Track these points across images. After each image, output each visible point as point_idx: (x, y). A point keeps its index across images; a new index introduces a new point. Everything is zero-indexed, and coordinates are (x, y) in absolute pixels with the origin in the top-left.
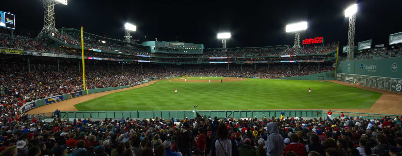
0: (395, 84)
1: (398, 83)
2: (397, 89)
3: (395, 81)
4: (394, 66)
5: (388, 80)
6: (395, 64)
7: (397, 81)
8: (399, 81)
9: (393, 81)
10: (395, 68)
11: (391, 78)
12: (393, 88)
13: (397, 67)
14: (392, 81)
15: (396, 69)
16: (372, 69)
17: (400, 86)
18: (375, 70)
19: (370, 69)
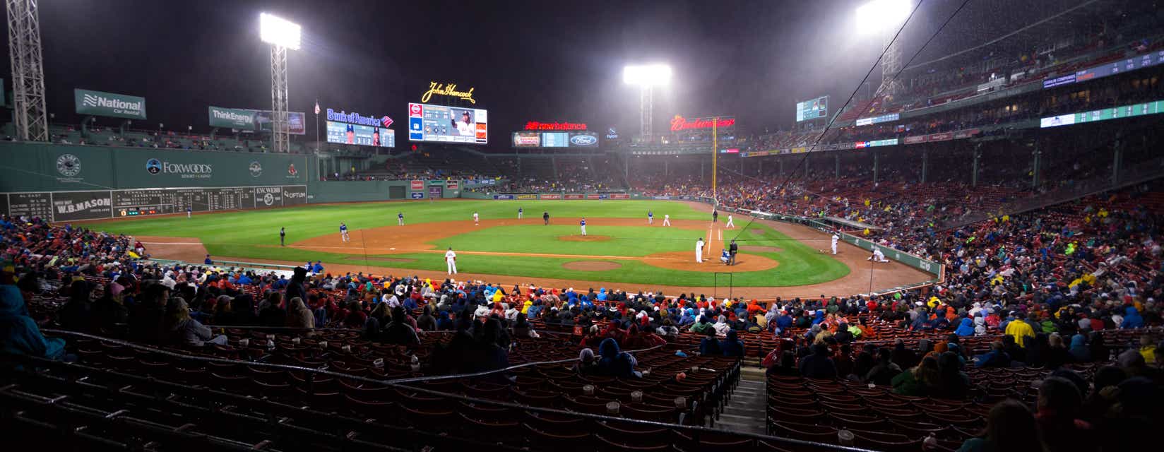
0: (262, 195)
1: (267, 193)
2: (266, 202)
3: (263, 191)
4: (254, 167)
5: (246, 191)
6: (256, 164)
7: (265, 190)
8: (268, 190)
9: (258, 191)
10: (257, 169)
11: (254, 187)
12: (260, 202)
13: (260, 169)
14: (256, 191)
15: (260, 171)
16: (196, 171)
17: (272, 197)
18: (207, 173)
19: (190, 173)
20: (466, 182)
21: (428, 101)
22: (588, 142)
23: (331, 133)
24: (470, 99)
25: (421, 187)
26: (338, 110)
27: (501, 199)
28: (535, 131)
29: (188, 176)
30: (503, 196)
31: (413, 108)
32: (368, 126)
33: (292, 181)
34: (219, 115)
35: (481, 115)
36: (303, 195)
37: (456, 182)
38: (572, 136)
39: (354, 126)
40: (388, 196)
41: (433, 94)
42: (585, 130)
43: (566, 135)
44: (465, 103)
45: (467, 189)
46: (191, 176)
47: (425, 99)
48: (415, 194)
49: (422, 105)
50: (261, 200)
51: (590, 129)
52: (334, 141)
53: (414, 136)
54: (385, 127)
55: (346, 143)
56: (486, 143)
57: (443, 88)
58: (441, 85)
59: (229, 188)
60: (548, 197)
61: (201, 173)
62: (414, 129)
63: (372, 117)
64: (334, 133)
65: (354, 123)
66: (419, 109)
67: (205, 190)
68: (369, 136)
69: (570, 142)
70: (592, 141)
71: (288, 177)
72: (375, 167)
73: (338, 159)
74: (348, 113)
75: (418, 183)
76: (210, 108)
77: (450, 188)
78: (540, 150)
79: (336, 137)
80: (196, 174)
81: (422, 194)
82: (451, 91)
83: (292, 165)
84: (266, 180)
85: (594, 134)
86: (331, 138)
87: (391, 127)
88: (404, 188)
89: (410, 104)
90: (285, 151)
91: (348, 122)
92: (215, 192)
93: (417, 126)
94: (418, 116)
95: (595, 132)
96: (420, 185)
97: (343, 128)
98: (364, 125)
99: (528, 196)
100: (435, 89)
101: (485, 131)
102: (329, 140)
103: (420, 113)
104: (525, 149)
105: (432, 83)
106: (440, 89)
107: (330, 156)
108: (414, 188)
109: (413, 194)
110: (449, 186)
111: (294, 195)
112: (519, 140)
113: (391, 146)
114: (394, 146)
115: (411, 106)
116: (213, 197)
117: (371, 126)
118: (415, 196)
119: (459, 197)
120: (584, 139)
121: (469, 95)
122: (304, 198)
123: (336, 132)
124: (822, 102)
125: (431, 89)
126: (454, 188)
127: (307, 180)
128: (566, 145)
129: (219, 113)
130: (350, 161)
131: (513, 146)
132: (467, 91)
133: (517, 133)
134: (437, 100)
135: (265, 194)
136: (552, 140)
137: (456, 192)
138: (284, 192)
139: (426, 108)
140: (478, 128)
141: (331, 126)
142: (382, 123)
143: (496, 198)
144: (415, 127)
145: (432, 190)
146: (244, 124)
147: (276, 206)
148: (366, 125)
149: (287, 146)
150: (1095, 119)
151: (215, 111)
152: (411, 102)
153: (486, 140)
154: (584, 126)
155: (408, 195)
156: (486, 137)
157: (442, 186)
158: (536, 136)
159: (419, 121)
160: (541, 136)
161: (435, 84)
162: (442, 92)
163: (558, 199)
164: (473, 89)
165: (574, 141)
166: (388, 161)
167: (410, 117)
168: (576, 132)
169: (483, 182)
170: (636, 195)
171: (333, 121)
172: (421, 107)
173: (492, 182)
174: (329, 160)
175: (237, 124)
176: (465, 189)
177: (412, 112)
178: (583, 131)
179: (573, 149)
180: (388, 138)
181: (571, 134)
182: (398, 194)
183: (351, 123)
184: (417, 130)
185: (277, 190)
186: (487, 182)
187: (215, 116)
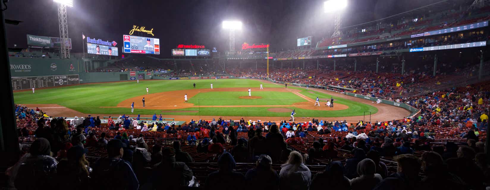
0: (57, 80)
1: (60, 79)
2: (60, 83)
3: (58, 78)
4: (53, 66)
5: (49, 78)
6: (54, 64)
7: (59, 78)
8: (61, 77)
10: (54, 67)
11: (54, 76)
12: (57, 83)
13: (56, 67)
14: (54, 78)
16: (23, 68)
17: (62, 81)
18: (29, 69)
19: (20, 69)
20: (155, 72)
21: (133, 34)
22: (206, 53)
23: (89, 49)
24: (152, 34)
25: (135, 75)
26: (92, 38)
27: (172, 79)
28: (182, 49)
29: (18, 71)
30: (174, 78)
31: (126, 38)
32: (106, 45)
33: (72, 73)
34: (33, 39)
35: (157, 41)
36: (77, 79)
37: (150, 72)
38: (199, 51)
39: (99, 45)
40: (119, 79)
41: (134, 31)
42: (203, 48)
43: (196, 50)
44: (150, 36)
45: (156, 75)
46: (20, 71)
47: (131, 34)
48: (132, 78)
49: (130, 36)
50: (57, 82)
51: (206, 48)
52: (91, 53)
53: (126, 50)
54: (114, 47)
55: (97, 54)
56: (159, 54)
57: (139, 28)
58: (138, 27)
59: (41, 77)
60: (194, 78)
61: (26, 69)
62: (126, 47)
63: (108, 41)
64: (91, 49)
65: (100, 44)
66: (128, 38)
67: (28, 78)
68: (107, 51)
69: (198, 54)
70: (207, 53)
71: (70, 70)
72: (111, 66)
73: (93, 61)
74: (97, 39)
75: (133, 73)
76: (28, 35)
77: (148, 75)
78: (184, 57)
79: (92, 51)
80: (23, 70)
81: (135, 78)
82: (143, 30)
83: (71, 65)
84: (59, 72)
85: (208, 50)
86: (89, 51)
87: (116, 46)
88: (127, 75)
89: (124, 35)
90: (68, 58)
91: (97, 44)
92: (33, 79)
93: (127, 46)
94: (128, 41)
95: (209, 49)
96: (134, 74)
97: (94, 46)
98: (104, 45)
99: (185, 78)
100: (135, 29)
101: (159, 48)
102: (88, 53)
103: (129, 40)
104: (177, 57)
105: (134, 26)
106: (138, 29)
107: (89, 60)
108: (131, 75)
109: (131, 78)
110: (147, 74)
111: (73, 80)
112: (175, 52)
113: (116, 55)
114: (118, 55)
115: (125, 36)
116: (33, 81)
117: (107, 46)
118: (132, 79)
119: (152, 79)
120: (203, 52)
121: (151, 32)
122: (78, 81)
123: (92, 48)
124: (309, 39)
125: (134, 28)
126: (150, 75)
127: (79, 72)
128: (196, 55)
129: (32, 38)
130: (99, 62)
131: (172, 55)
132: (150, 30)
133: (174, 50)
134: (136, 34)
135: (59, 79)
136: (190, 52)
137: (150, 77)
138: (68, 78)
139: (131, 37)
140: (155, 47)
141: (89, 46)
142: (112, 44)
143: (170, 79)
144: (127, 47)
145: (139, 76)
146: (46, 44)
147: (65, 86)
148: (105, 45)
149: (68, 55)
150: (432, 50)
151: (30, 37)
152: (124, 34)
153: (159, 52)
154: (203, 47)
155: (129, 78)
156: (159, 51)
157: (144, 74)
158: (182, 51)
159: (129, 44)
160: (185, 51)
161: (136, 26)
162: (139, 30)
163: (198, 79)
164: (152, 29)
165: (199, 53)
166: (115, 62)
167: (124, 41)
168: (200, 49)
169: (162, 72)
170: (231, 77)
171: (90, 43)
172: (129, 37)
173: (166, 72)
174: (89, 62)
175: (42, 44)
176: (154, 75)
177: (125, 39)
178: (203, 49)
179: (199, 57)
180: (115, 51)
181: (198, 50)
182: (124, 78)
183: (98, 44)
184: (128, 48)
185: (65, 77)
186: (164, 72)
187: (31, 39)
